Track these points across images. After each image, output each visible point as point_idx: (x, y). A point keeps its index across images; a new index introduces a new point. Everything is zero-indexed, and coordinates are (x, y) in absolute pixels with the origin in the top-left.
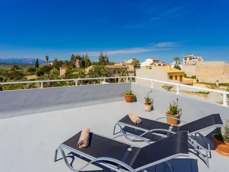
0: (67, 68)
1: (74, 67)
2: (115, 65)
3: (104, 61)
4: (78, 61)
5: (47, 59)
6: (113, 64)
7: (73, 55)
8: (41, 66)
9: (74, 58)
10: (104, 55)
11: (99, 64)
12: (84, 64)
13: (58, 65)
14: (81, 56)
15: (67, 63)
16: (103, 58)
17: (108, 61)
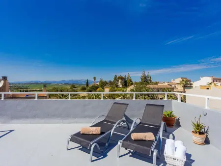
0: (110, 88)
1: (117, 86)
2: (159, 84)
3: (146, 80)
4: (120, 81)
5: (95, 80)
6: (156, 84)
7: (116, 75)
8: (90, 86)
9: (116, 79)
10: (146, 75)
11: (141, 83)
12: (126, 84)
13: (103, 84)
14: (123, 77)
15: (111, 83)
16: (145, 77)
17: (150, 80)
